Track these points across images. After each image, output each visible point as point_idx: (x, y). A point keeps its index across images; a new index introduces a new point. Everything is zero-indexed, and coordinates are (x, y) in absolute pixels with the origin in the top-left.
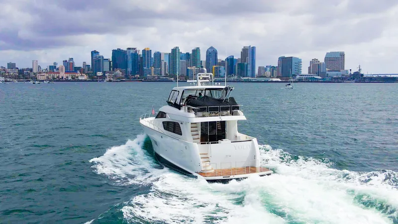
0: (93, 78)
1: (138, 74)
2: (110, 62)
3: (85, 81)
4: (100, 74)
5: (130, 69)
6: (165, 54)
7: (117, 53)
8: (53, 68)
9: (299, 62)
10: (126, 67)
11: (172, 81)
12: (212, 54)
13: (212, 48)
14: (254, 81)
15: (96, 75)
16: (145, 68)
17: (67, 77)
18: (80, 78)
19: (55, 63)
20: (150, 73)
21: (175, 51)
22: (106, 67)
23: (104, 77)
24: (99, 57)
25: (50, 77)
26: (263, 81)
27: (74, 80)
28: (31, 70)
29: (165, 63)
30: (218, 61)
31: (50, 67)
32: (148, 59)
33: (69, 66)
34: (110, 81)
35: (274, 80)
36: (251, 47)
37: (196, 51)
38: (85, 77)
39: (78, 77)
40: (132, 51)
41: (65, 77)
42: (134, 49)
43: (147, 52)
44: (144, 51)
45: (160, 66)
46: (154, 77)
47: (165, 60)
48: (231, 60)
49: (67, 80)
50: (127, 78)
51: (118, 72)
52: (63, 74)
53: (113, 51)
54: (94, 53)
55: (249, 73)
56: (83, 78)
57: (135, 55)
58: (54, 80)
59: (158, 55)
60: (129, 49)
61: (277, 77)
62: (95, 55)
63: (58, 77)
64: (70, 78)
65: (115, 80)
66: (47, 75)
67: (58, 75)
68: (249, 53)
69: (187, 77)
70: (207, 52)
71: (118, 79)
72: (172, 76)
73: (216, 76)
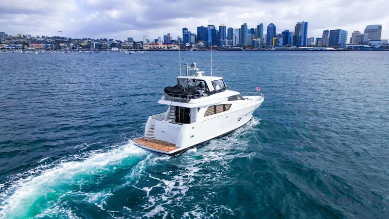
0: (183, 48)
1: (215, 45)
2: (195, 36)
3: (177, 50)
4: (188, 45)
5: (209, 41)
6: (236, 29)
7: (201, 29)
9: (345, 34)
10: (207, 39)
11: (241, 50)
12: (272, 28)
13: (272, 24)
14: (311, 49)
15: (185, 46)
16: (221, 40)
17: (164, 47)
20: (225, 44)
21: (244, 27)
22: (193, 39)
23: (190, 47)
24: (188, 32)
25: (152, 48)
26: (319, 49)
27: (168, 49)
28: (142, 43)
29: (236, 36)
30: (277, 34)
32: (223, 34)
34: (195, 50)
35: (328, 49)
36: (305, 22)
37: (260, 27)
38: (177, 47)
39: (171, 47)
40: (211, 28)
41: (162, 47)
42: (213, 26)
43: (222, 28)
44: (220, 27)
45: (232, 38)
46: (228, 47)
47: (236, 34)
48: (286, 34)
49: (164, 50)
50: (207, 48)
51: (201, 43)
52: (161, 45)
53: (198, 28)
54: (185, 29)
55: (302, 44)
56: (175, 48)
57: (214, 30)
58: (154, 49)
59: (231, 30)
60: (209, 26)
61: (330, 47)
62: (185, 31)
63: (158, 47)
64: (166, 48)
65: (198, 50)
66: (150, 46)
67: (157, 46)
68: (302, 27)
69: (253, 47)
70: (268, 27)
71: (201, 49)
72: (242, 46)
73: (276, 46)
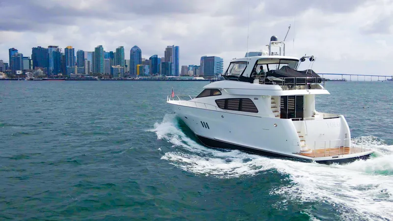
0: (12, 77)
1: (60, 72)
2: (30, 60)
3: (3, 79)
4: (19, 72)
5: (52, 68)
6: (89, 52)
7: (37, 51)
9: (221, 62)
10: (48, 65)
11: (96, 80)
12: (136, 53)
13: (135, 47)
14: (178, 79)
15: (15, 74)
16: (68, 67)
20: (73, 72)
21: (99, 49)
22: (26, 67)
23: (23, 76)
24: (19, 55)
26: (187, 79)
29: (89, 62)
30: (143, 60)
32: (71, 58)
34: (31, 80)
35: (198, 78)
36: (175, 46)
37: (120, 50)
38: (3, 76)
40: (53, 49)
42: (56, 47)
43: (69, 51)
44: (66, 49)
45: (83, 65)
46: (78, 75)
47: (88, 58)
48: (154, 59)
50: (49, 76)
51: (40, 71)
54: (12, 51)
55: (173, 72)
57: (57, 53)
59: (81, 54)
60: (51, 47)
61: (200, 76)
62: (13, 53)
65: (36, 79)
68: (173, 52)
69: (111, 76)
70: (131, 51)
71: (40, 78)
72: (96, 75)
73: (141, 75)
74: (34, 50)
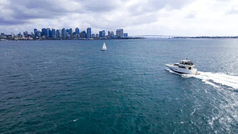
0: (35, 39)
3: (32, 40)
4: (37, 37)
5: (48, 36)
6: (60, 30)
8: (19, 35)
15: (36, 38)
16: (53, 35)
18: (30, 39)
19: (20, 33)
21: (63, 29)
22: (40, 34)
23: (38, 39)
24: (37, 31)
27: (28, 39)
28: (11, 36)
31: (18, 34)
32: (54, 32)
33: (26, 34)
34: (40, 40)
36: (90, 28)
37: (71, 29)
38: (32, 39)
40: (48, 29)
41: (24, 39)
44: (52, 30)
45: (59, 34)
46: (56, 38)
47: (61, 32)
48: (84, 32)
49: (25, 40)
50: (47, 39)
51: (44, 37)
52: (24, 38)
54: (35, 30)
56: (31, 39)
57: (50, 31)
59: (58, 31)
63: (22, 39)
64: (26, 39)
66: (18, 38)
68: (89, 30)
69: (67, 38)
70: (76, 29)
71: (43, 39)
73: (77, 38)
74: (42, 29)
